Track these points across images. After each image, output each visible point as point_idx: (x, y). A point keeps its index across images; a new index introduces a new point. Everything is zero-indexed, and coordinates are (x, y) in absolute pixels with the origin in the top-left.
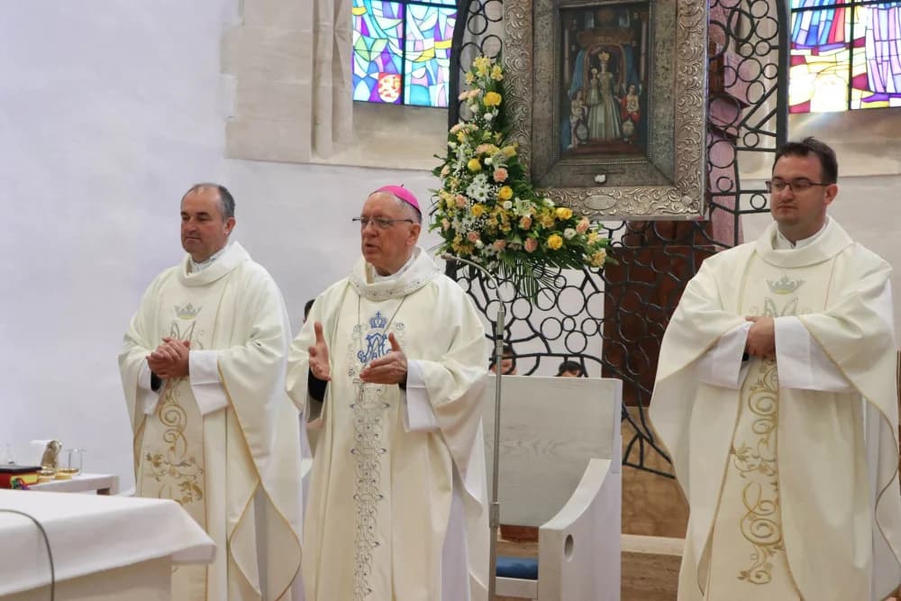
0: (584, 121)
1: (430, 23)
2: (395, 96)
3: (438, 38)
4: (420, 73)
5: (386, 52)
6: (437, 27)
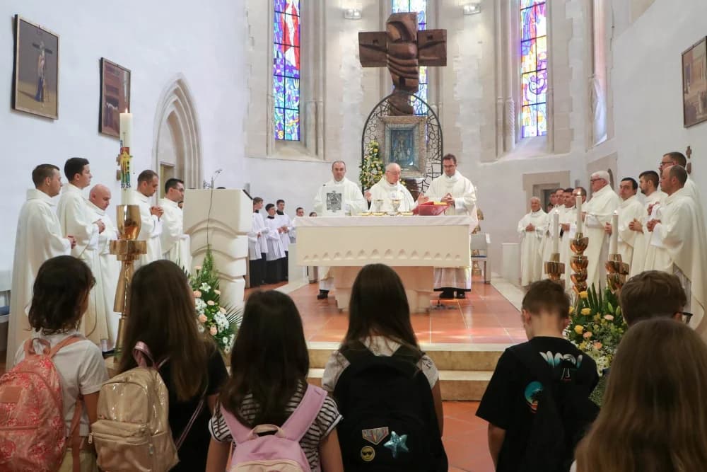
0: (397, 156)
1: (291, 115)
2: (282, 137)
3: (294, 119)
4: (289, 130)
5: (280, 124)
6: (293, 116)
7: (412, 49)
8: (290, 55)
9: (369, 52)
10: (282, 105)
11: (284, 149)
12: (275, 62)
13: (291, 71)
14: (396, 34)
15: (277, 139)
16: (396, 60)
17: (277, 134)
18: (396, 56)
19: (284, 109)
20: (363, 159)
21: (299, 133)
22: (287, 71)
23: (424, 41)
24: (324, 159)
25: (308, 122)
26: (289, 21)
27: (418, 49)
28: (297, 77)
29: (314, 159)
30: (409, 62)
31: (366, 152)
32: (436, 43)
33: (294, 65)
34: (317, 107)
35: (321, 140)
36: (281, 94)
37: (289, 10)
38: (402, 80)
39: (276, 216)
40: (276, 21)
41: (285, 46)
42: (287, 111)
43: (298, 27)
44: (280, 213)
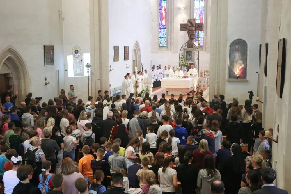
3: (164, 40)
4: (163, 43)
7: (194, 29)
8: (164, 22)
9: (183, 29)
10: (161, 37)
11: (161, 49)
12: (159, 24)
13: (164, 26)
14: (189, 25)
15: (160, 46)
16: (190, 32)
17: (160, 45)
18: (190, 30)
19: (162, 38)
20: (180, 58)
21: (166, 44)
22: (163, 26)
23: (197, 26)
24: (173, 51)
25: (169, 41)
26: (163, 12)
27: (195, 28)
28: (166, 28)
29: (170, 52)
30: (193, 32)
31: (180, 57)
32: (200, 27)
33: (165, 25)
34: (171, 37)
35: (172, 46)
36: (161, 33)
37: (163, 9)
38: (191, 36)
39: (159, 69)
40: (159, 12)
41: (162, 19)
42: (163, 38)
43: (166, 13)
44: (160, 68)
